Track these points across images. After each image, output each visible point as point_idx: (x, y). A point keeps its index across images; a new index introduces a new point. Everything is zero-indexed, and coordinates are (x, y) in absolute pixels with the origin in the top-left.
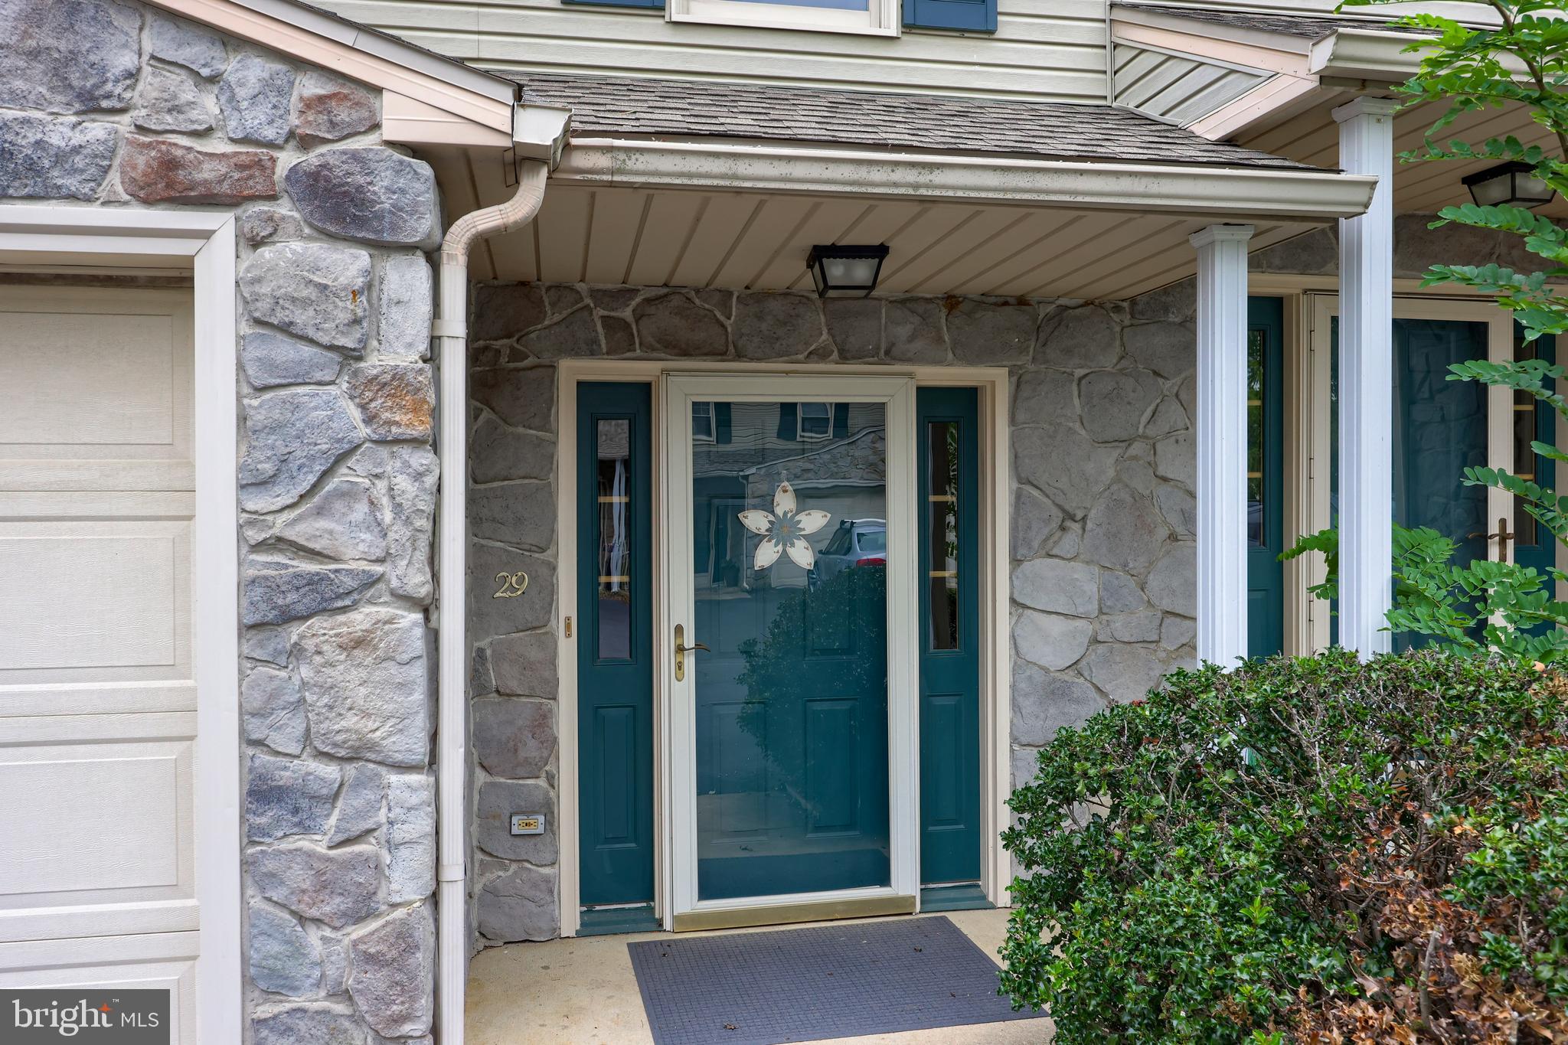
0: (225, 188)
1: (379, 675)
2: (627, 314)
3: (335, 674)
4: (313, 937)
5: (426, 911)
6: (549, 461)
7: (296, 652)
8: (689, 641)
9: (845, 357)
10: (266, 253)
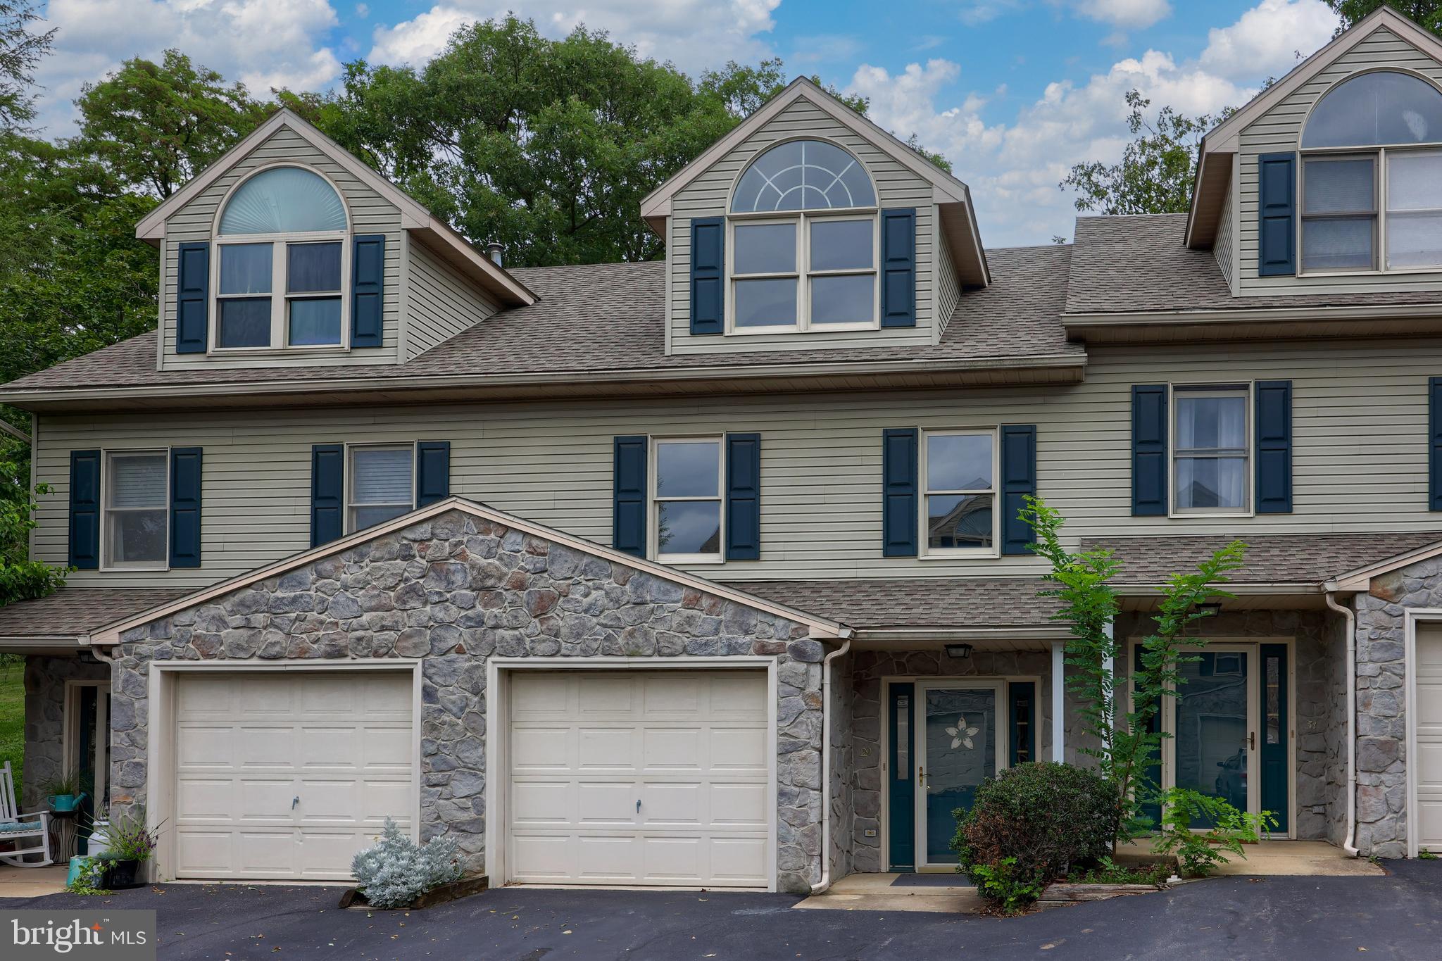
0: (775, 651)
1: (808, 766)
2: (904, 660)
3: (798, 766)
4: (793, 829)
5: (819, 825)
6: (878, 711)
7: (790, 760)
8: (925, 772)
9: (980, 673)
10: (784, 665)
